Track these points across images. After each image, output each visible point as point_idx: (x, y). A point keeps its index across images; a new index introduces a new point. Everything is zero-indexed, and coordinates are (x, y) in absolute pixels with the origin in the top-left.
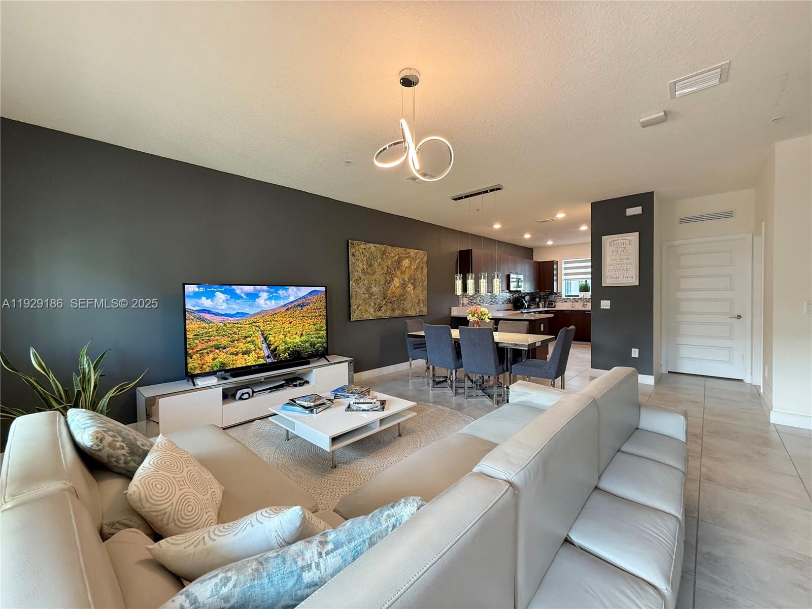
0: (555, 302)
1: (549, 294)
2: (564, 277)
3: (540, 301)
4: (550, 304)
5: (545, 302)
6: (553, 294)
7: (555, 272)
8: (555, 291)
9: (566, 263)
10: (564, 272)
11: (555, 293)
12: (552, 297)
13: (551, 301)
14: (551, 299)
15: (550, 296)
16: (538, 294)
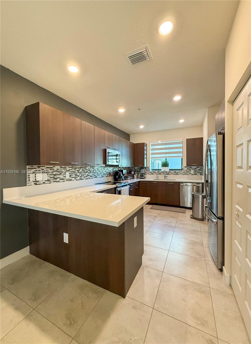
0: (145, 174)
1: (141, 168)
2: (151, 156)
3: (134, 174)
4: (142, 176)
5: (138, 174)
6: (143, 168)
7: (145, 152)
8: (145, 166)
9: (153, 145)
10: (151, 152)
11: (145, 167)
12: (143, 171)
13: (143, 174)
14: (142, 172)
15: (142, 170)
16: (134, 168)
